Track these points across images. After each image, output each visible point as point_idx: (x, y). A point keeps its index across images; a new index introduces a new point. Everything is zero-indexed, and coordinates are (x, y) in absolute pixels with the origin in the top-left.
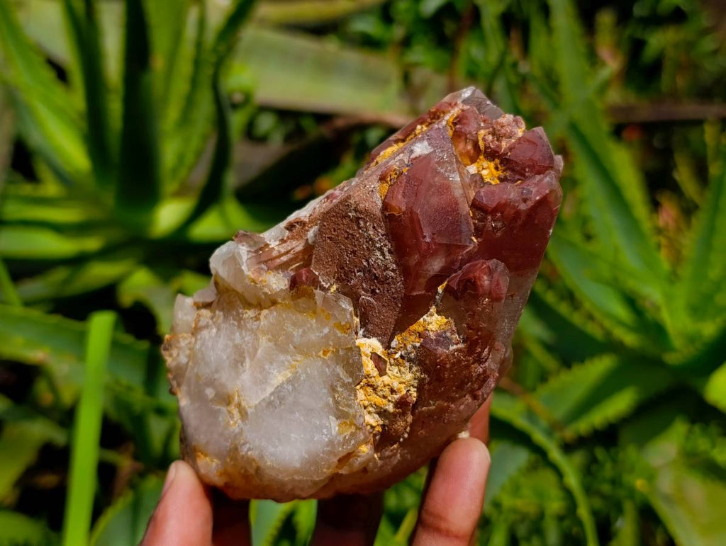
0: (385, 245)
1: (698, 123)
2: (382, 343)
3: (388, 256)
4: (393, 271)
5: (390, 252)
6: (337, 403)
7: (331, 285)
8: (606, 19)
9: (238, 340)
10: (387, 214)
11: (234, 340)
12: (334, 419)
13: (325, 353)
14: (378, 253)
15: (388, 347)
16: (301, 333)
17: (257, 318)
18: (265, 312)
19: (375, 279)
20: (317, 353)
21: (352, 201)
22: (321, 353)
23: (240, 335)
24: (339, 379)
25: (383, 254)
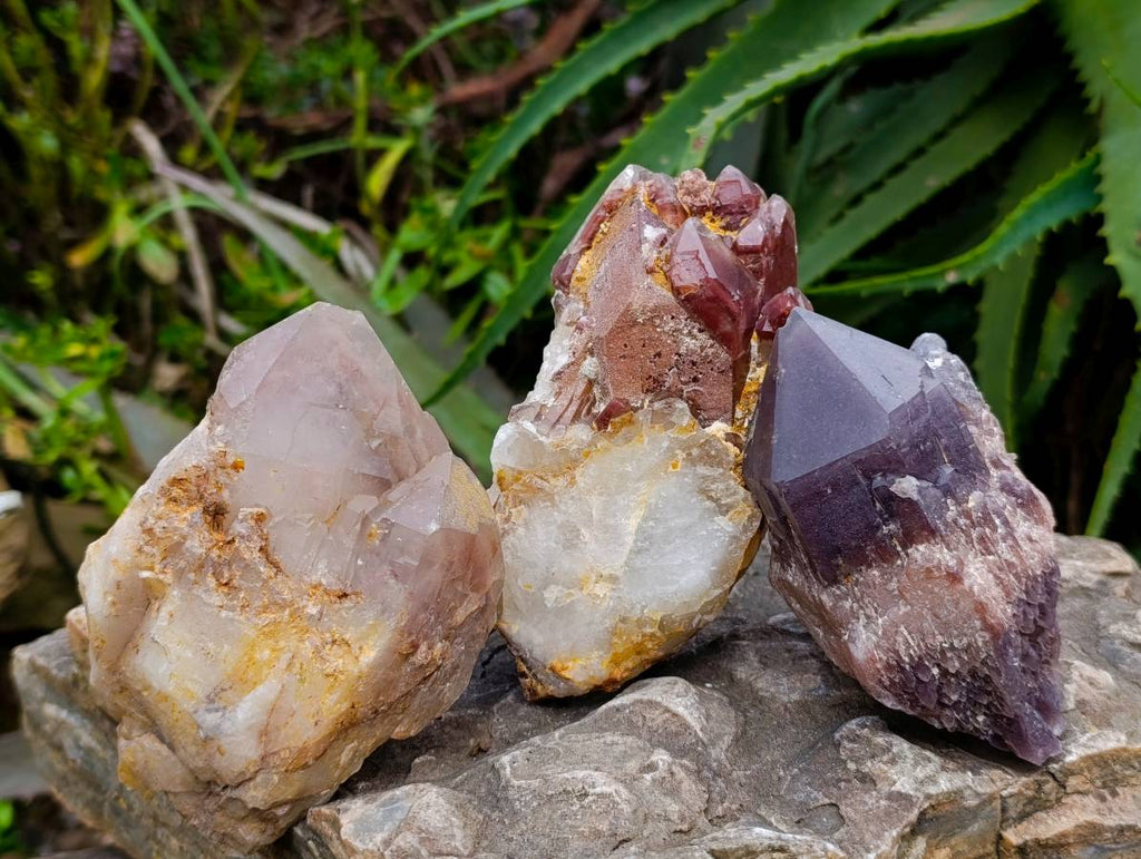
0: (693, 327)
2: (726, 421)
3: (702, 336)
4: (712, 346)
5: (700, 331)
6: (716, 501)
7: (643, 400)
9: (559, 518)
10: (683, 297)
11: (555, 521)
12: (720, 517)
13: (675, 466)
14: (688, 339)
15: (733, 421)
16: (635, 465)
17: (573, 482)
18: (578, 472)
19: (694, 367)
20: (666, 472)
21: (635, 307)
22: (671, 468)
23: (559, 512)
24: (705, 478)
25: (694, 337)
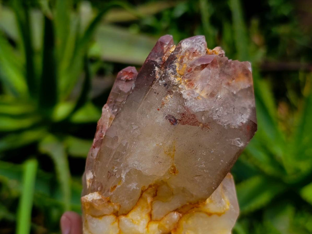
1: (296, 71)
8: (255, 22)
